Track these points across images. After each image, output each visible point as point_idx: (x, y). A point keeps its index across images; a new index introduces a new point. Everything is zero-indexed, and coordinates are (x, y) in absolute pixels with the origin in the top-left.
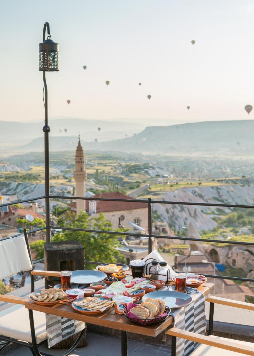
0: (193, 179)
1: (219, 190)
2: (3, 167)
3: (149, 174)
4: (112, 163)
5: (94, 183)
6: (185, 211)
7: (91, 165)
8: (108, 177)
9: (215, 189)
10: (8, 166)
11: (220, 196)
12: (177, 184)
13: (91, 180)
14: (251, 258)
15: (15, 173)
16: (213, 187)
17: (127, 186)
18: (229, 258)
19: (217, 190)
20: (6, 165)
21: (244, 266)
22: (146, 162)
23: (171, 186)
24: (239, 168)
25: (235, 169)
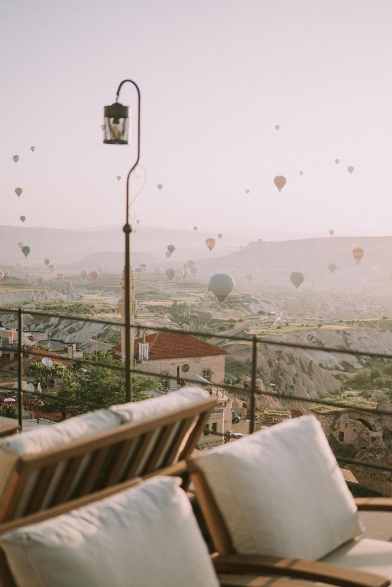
0: (313, 318)
1: (347, 336)
2: (42, 294)
3: (249, 310)
4: (197, 292)
5: (170, 321)
6: (296, 365)
7: (168, 294)
8: (190, 312)
9: (342, 334)
10: (49, 292)
11: (348, 345)
12: (287, 325)
13: (165, 316)
14: (365, 431)
15: (58, 302)
16: (338, 331)
17: (216, 326)
18: (335, 430)
19: (344, 336)
20: (46, 291)
21: (355, 442)
22: (247, 293)
23: (279, 328)
24: (380, 305)
25: (373, 306)
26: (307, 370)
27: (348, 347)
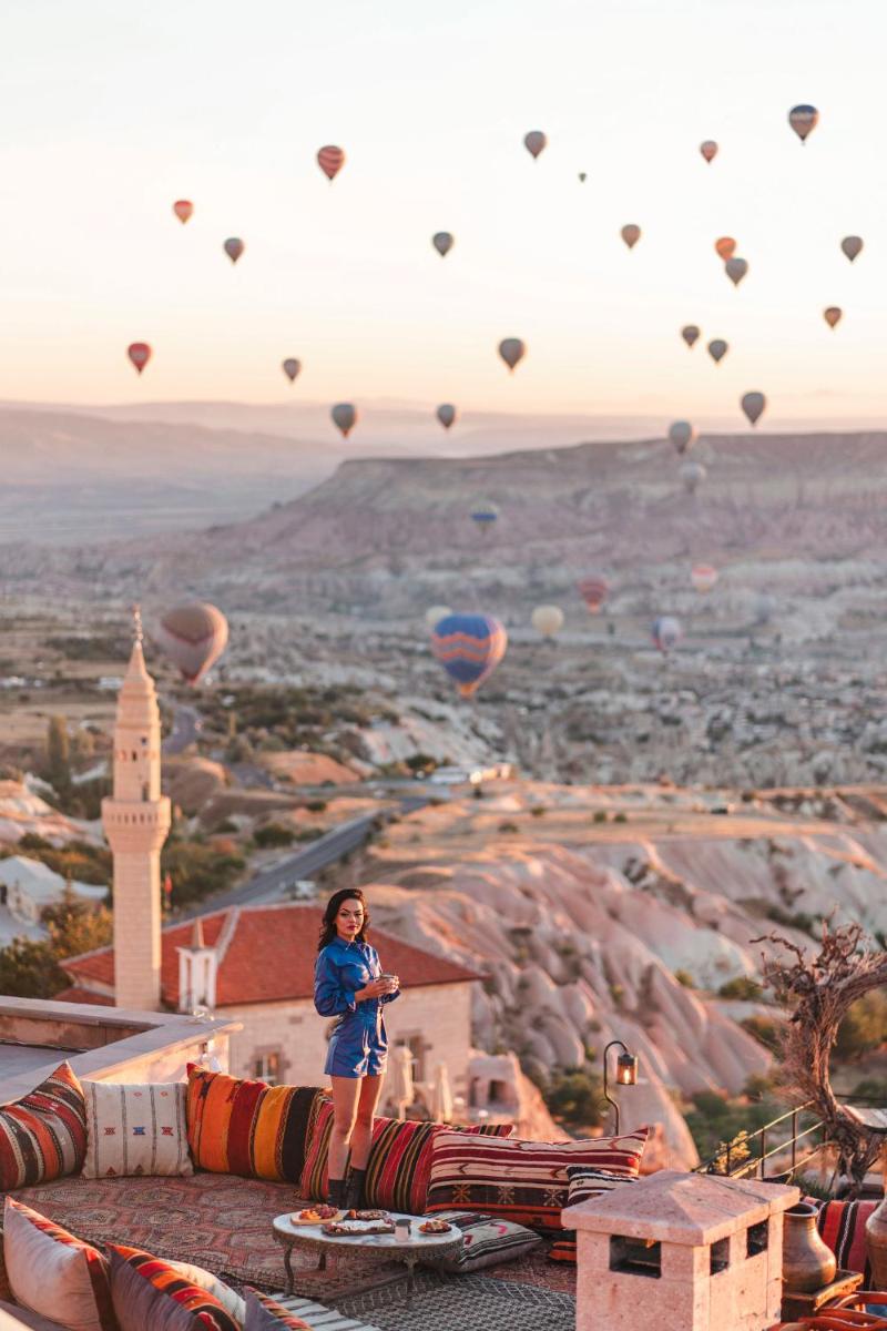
1: (780, 860)
3: (362, 753)
5: (42, 807)
6: (591, 984)
9: (760, 853)
11: (788, 896)
12: (537, 817)
19: (769, 861)
26: (632, 1002)
27: (789, 903)
